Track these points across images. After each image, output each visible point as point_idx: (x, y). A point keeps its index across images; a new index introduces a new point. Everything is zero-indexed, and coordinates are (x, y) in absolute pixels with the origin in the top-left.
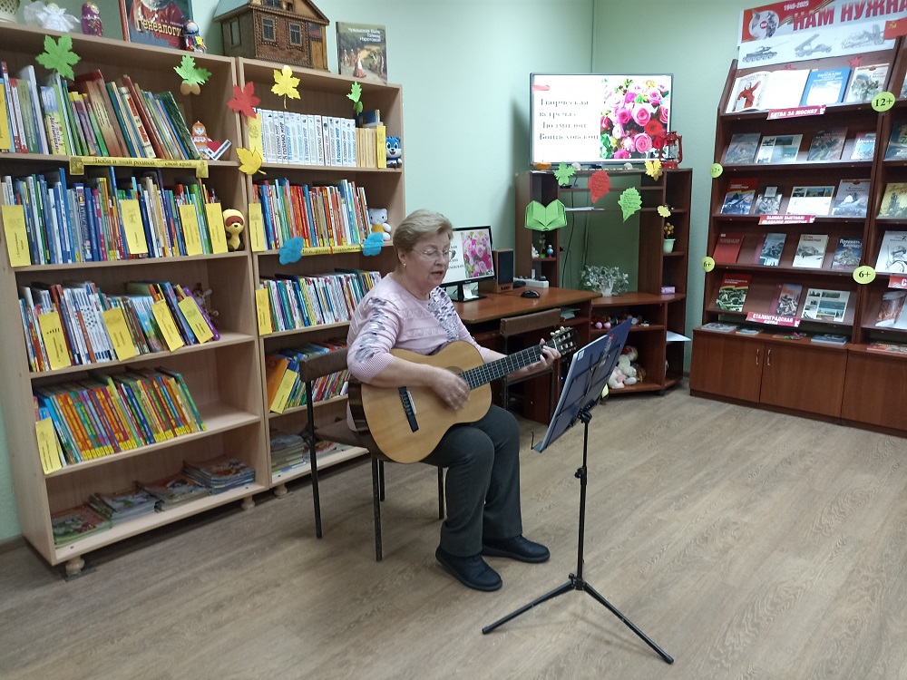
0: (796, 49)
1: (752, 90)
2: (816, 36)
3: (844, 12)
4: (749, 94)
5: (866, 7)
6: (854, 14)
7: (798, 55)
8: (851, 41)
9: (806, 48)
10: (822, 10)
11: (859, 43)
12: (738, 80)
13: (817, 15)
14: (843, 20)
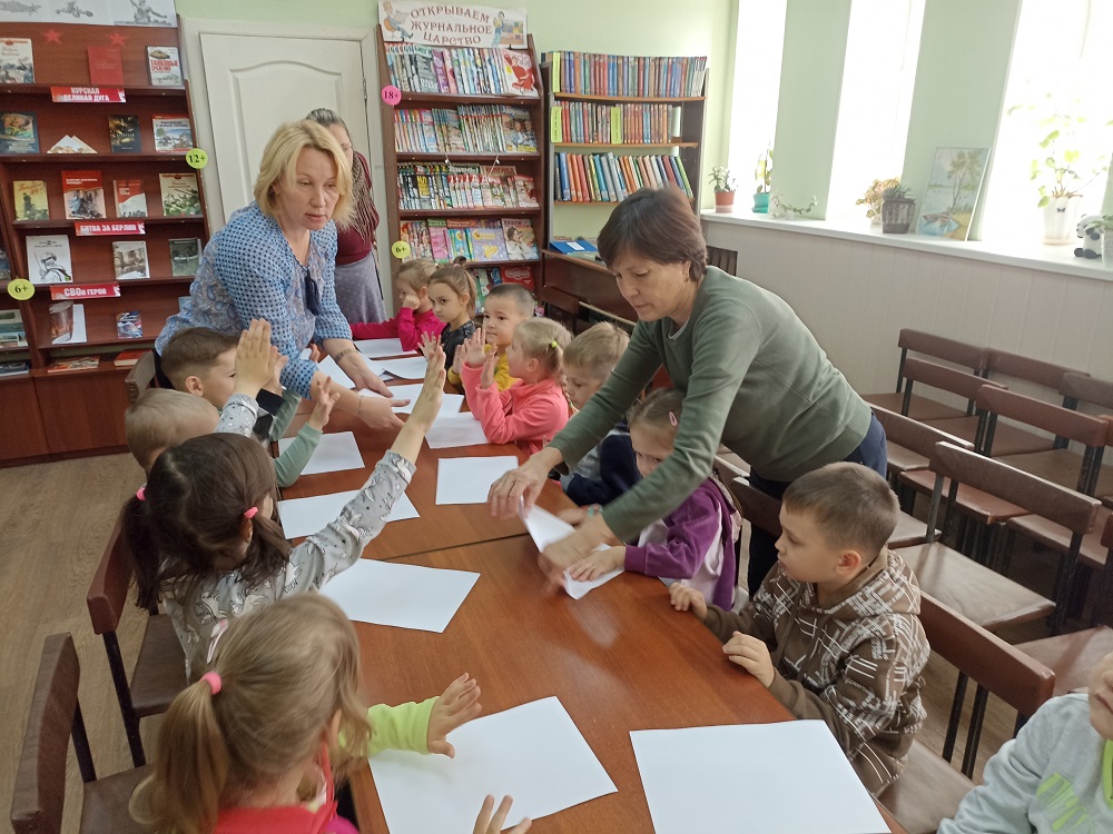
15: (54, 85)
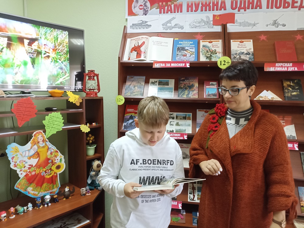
0: (163, 25)
1: (139, 47)
2: (174, 18)
3: (188, 6)
4: (138, 49)
5: (200, 5)
6: (194, 9)
7: (164, 28)
8: (195, 24)
9: (168, 25)
10: (175, 3)
11: (199, 26)
12: (129, 40)
13: (173, 6)
14: (188, 11)
15: (266, 62)
